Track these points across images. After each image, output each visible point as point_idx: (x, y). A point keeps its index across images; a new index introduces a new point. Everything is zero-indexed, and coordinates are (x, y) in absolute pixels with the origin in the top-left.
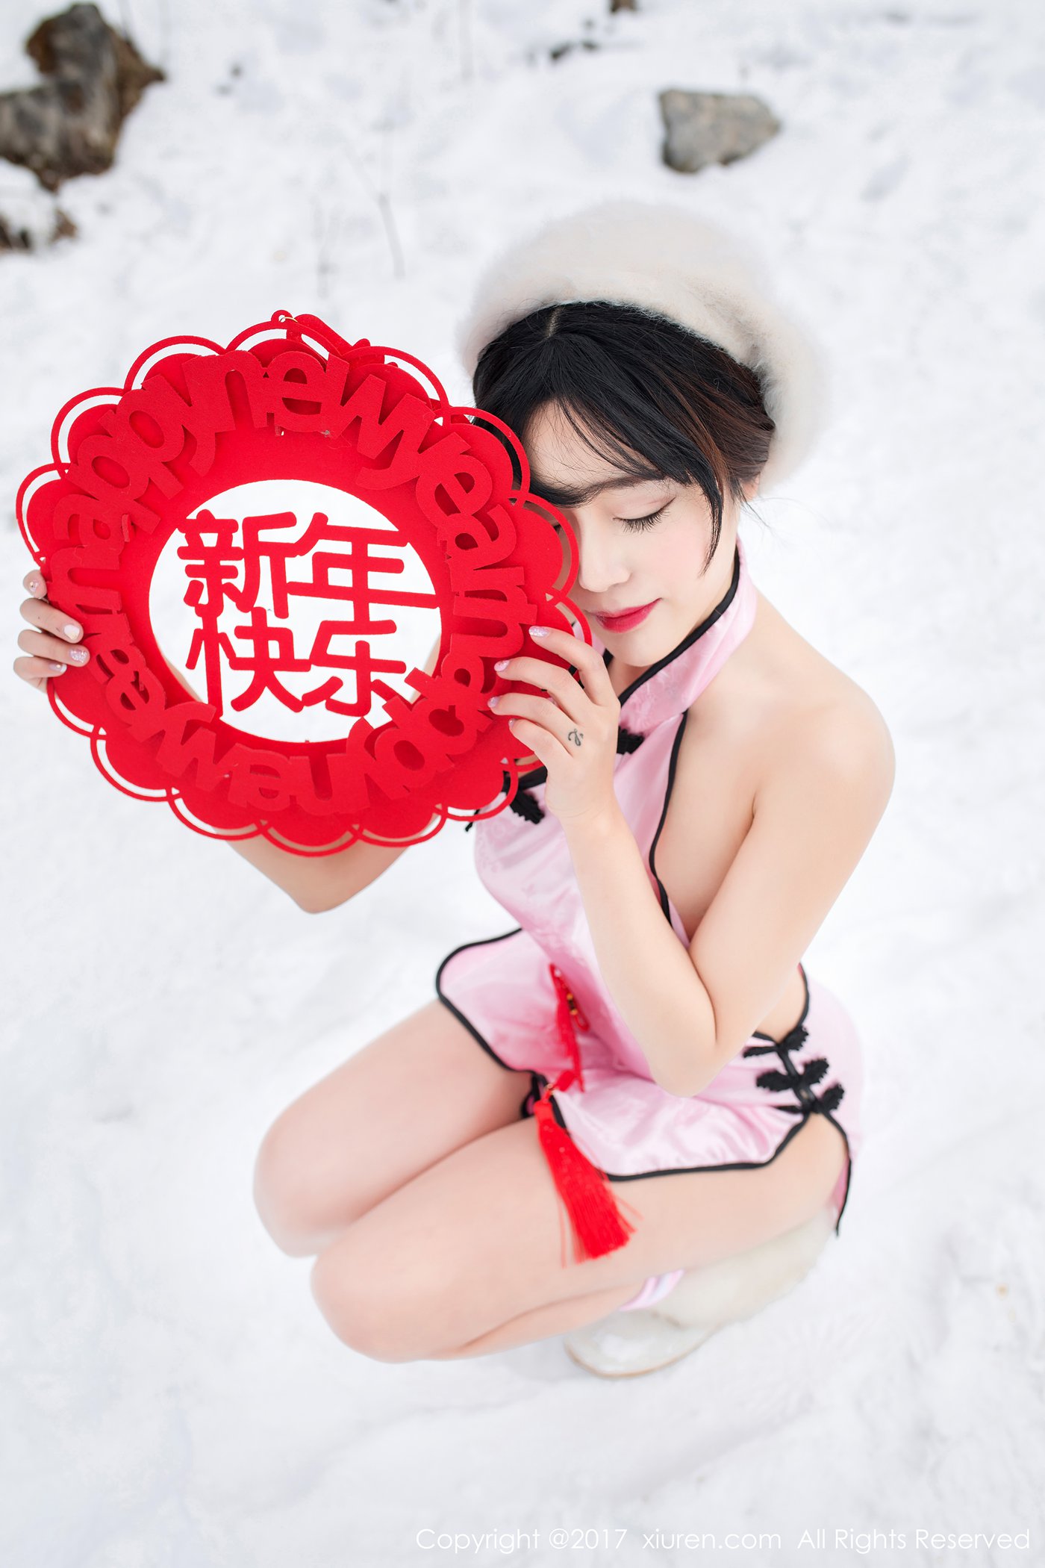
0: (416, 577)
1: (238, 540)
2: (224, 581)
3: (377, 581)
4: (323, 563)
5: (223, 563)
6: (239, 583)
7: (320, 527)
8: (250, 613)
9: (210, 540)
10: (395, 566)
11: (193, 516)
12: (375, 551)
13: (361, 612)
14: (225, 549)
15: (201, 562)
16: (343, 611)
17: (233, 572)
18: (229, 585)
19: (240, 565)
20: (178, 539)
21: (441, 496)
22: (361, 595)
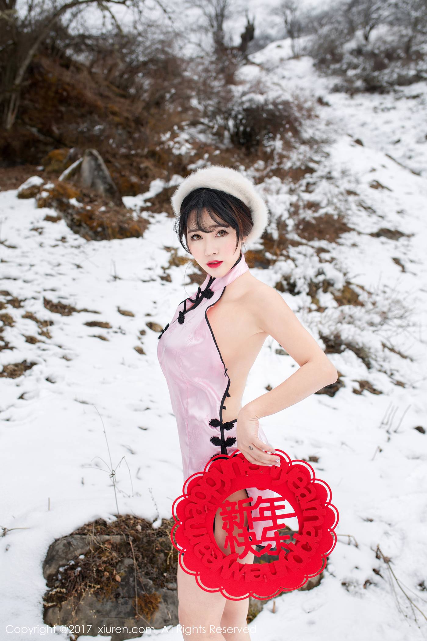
0: (289, 509)
1: (237, 507)
2: (234, 520)
3: (278, 512)
4: (262, 510)
5: (233, 515)
6: (238, 520)
7: (260, 500)
8: (242, 529)
9: (229, 509)
10: (283, 507)
11: (224, 502)
12: (277, 504)
13: (275, 522)
14: (233, 511)
15: (227, 516)
16: (270, 523)
17: (236, 517)
18: (235, 521)
19: (238, 515)
20: (220, 510)
21: (294, 484)
22: (274, 518)
